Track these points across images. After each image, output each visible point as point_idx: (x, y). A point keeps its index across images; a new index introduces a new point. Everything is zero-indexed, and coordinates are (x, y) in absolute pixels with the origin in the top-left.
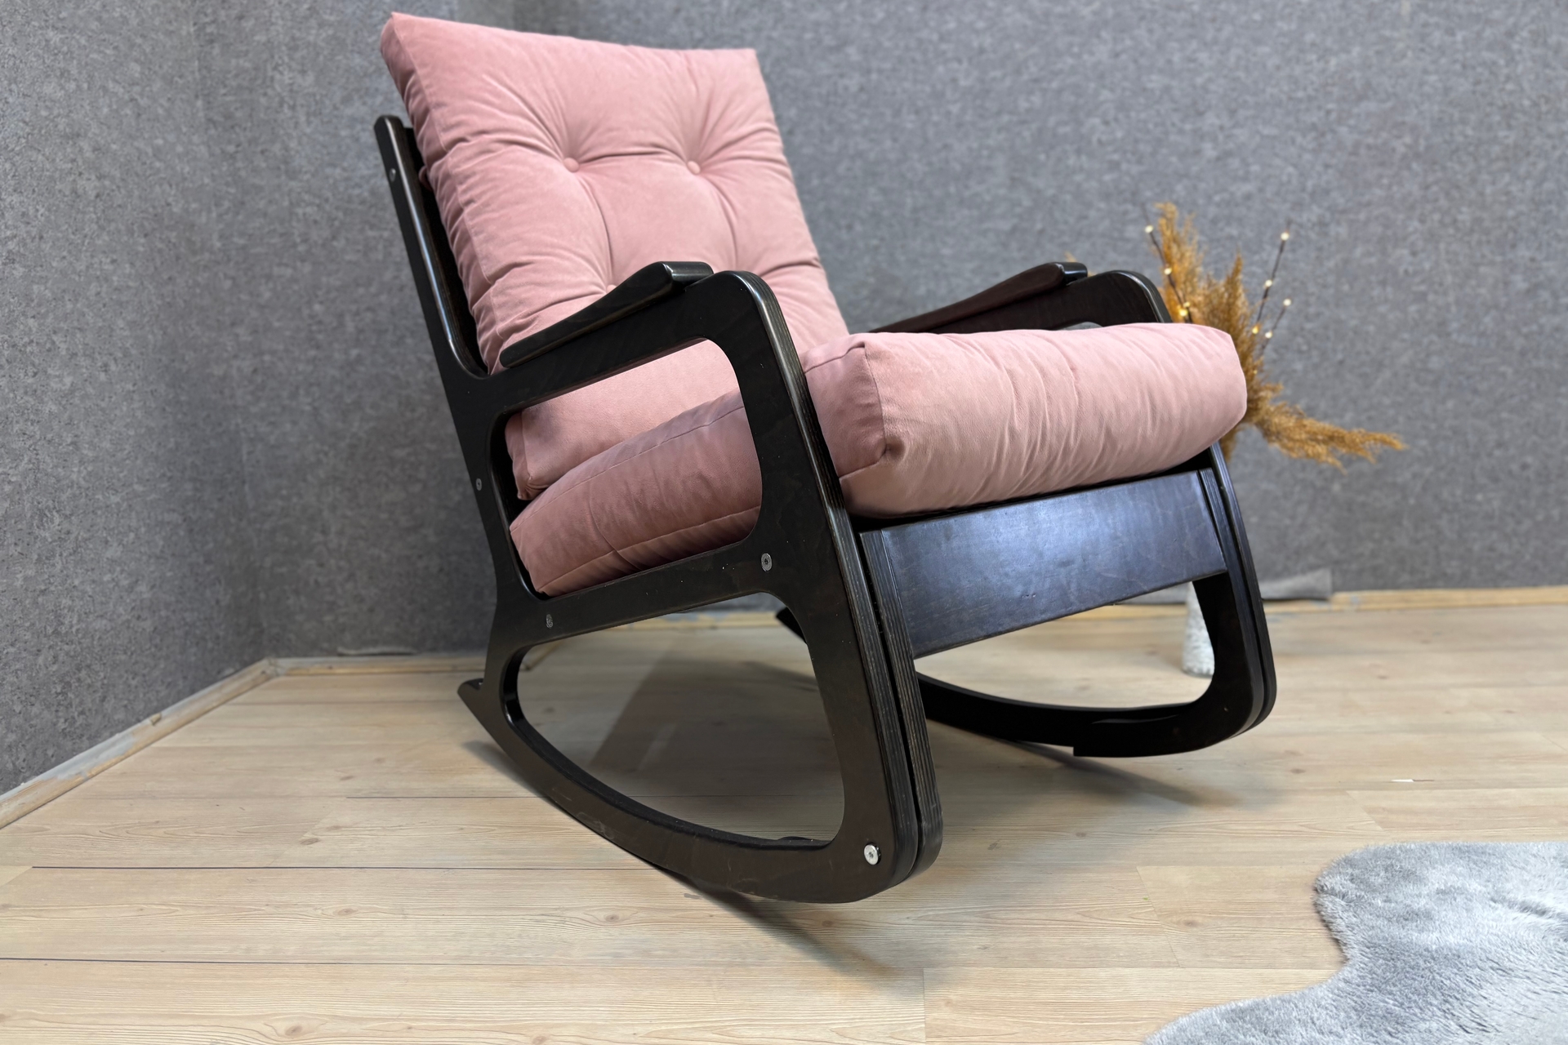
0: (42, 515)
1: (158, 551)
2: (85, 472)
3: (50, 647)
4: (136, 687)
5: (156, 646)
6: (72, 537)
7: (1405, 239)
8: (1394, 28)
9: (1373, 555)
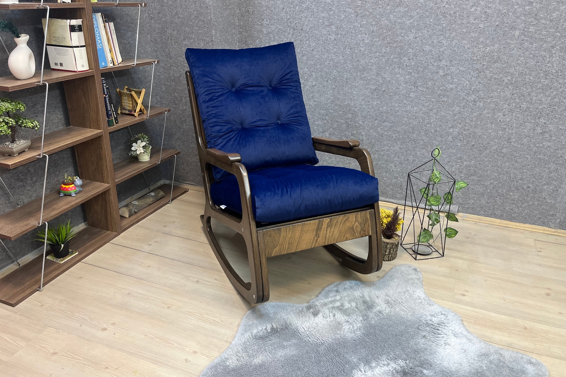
8: (512, 40)
9: (473, 204)
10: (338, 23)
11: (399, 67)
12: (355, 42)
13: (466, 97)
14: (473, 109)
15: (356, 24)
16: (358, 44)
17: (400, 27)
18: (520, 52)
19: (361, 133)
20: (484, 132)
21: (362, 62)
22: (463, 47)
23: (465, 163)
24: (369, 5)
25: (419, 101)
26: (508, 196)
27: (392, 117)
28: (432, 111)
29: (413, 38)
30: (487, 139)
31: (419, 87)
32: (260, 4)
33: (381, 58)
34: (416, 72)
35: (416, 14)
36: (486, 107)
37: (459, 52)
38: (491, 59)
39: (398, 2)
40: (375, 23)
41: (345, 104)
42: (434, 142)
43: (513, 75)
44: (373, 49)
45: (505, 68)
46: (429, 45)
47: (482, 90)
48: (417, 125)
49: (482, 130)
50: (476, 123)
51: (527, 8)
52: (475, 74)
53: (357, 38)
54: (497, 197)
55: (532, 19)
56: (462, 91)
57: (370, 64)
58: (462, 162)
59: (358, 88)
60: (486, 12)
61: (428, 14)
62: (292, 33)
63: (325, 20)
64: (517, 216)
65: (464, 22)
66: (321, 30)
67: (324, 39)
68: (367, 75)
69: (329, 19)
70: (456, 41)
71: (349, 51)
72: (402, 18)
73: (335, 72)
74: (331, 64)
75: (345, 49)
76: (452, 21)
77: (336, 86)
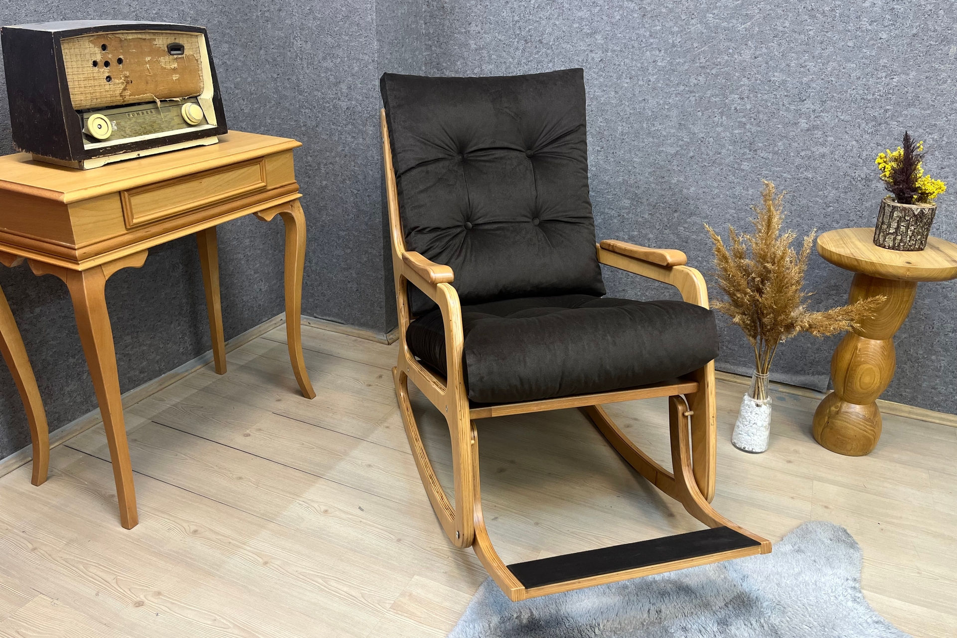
10: (609, 28)
11: (722, 114)
12: (639, 65)
13: (850, 171)
15: (642, 31)
16: (644, 69)
17: (725, 37)
19: (646, 234)
21: (652, 102)
22: (848, 76)
25: (758, 178)
26: (927, 362)
27: (705, 207)
29: (751, 57)
31: (759, 152)
33: (688, 96)
34: (755, 123)
35: (757, 11)
37: (840, 85)
38: (901, 100)
40: (677, 29)
41: (619, 180)
43: (943, 130)
44: (672, 79)
45: (928, 117)
46: (782, 71)
50: (868, 220)
52: (869, 128)
53: (644, 58)
54: (905, 364)
56: (843, 160)
57: (666, 107)
59: (643, 151)
61: (780, 11)
62: (521, 48)
63: (584, 23)
64: (942, 400)
65: (849, 28)
66: (576, 43)
67: (580, 60)
68: (660, 127)
69: (591, 21)
70: (835, 64)
71: (627, 83)
72: (730, 19)
73: (601, 122)
74: (593, 106)
75: (619, 79)
76: (826, 25)
77: (603, 148)
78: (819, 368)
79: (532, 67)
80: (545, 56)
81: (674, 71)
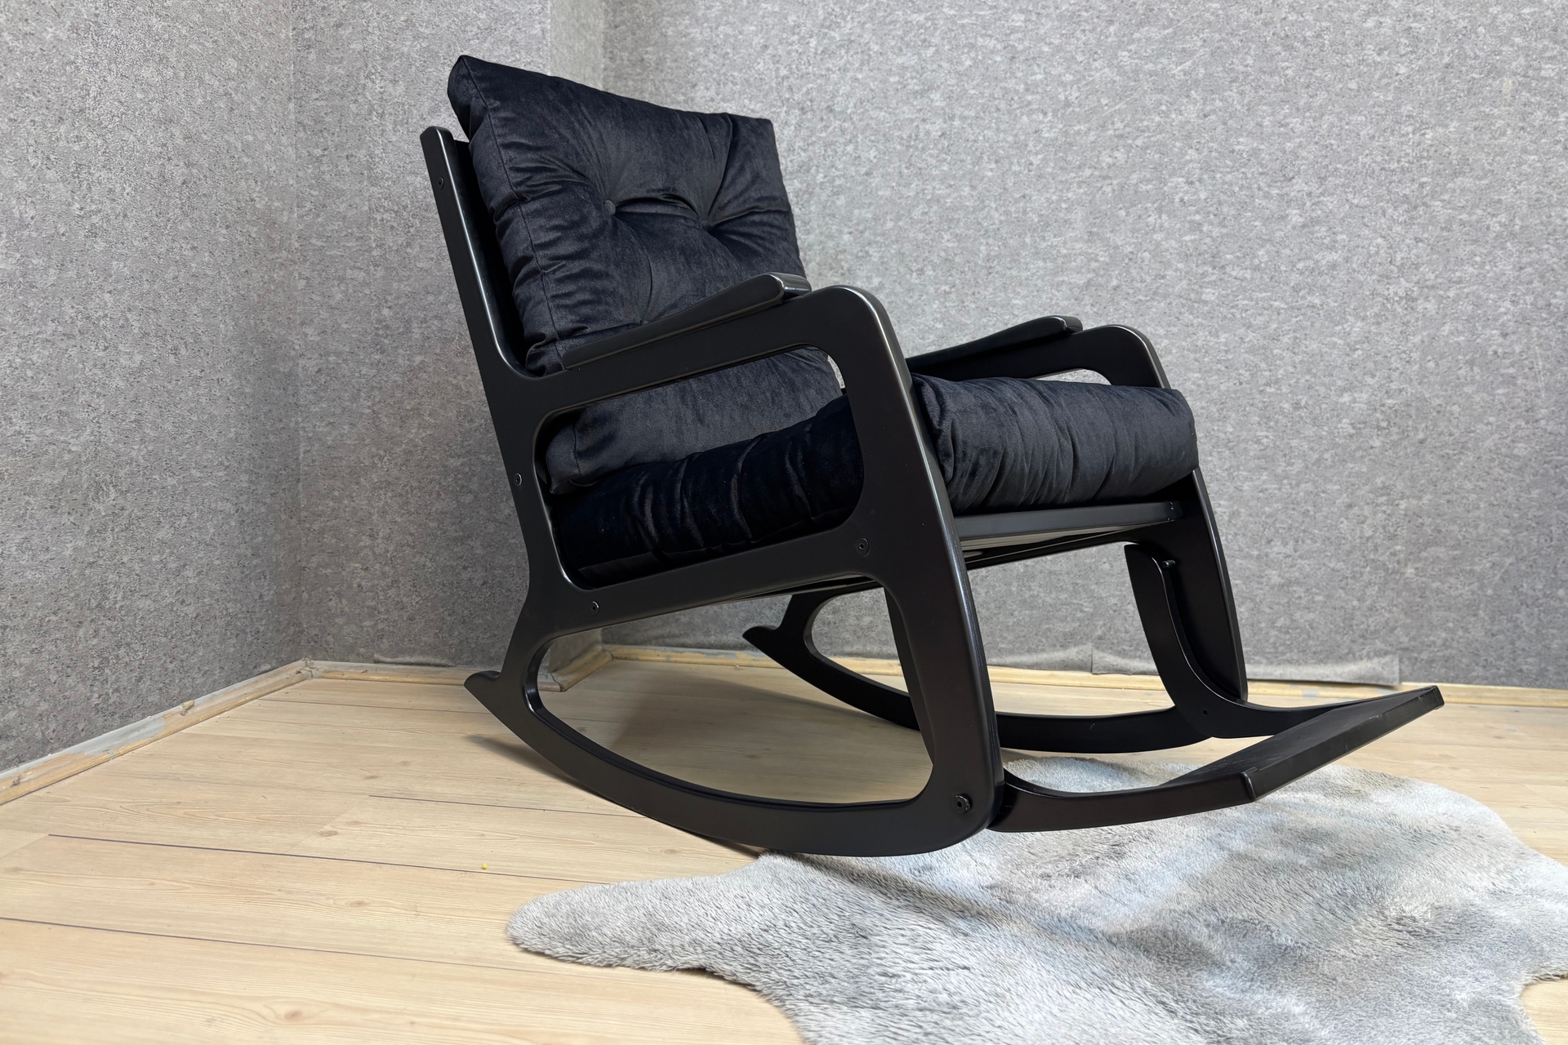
0: (99, 488)
1: (208, 539)
2: (145, 451)
3: (92, 621)
4: (173, 671)
5: (197, 634)
6: (127, 512)
7: (1496, 320)
8: (1494, 104)
9: (1445, 645)
10: (953, 82)
11: (1160, 211)
12: (1010, 139)
13: (1380, 288)
14: (1406, 324)
15: (1011, 84)
16: (1020, 146)
17: (1152, 87)
18: (1525, 138)
20: (1449, 393)
21: (1038, 200)
22: (1354, 135)
23: (1403, 505)
24: (1050, 24)
25: (1233, 314)
26: (1552, 602)
28: (1278, 340)
29: (1198, 116)
30: (1462, 418)
31: (1228, 269)
32: (685, 36)
33: (1099, 185)
34: (1216, 221)
35: (1199, 43)
36: (1445, 315)
37: (1345, 150)
38: (1441, 166)
39: (1141, 12)
40: (1071, 77)
42: (1294, 443)
43: (1513, 207)
44: (1070, 158)
45: (1486, 189)
46: (1250, 134)
47: (1427, 263)
48: (1235, 392)
49: (1445, 387)
50: (1421, 365)
51: (1526, 11)
52: (1400, 214)
53: (1018, 127)
54: (1518, 612)
55: (1546, 43)
56: (1365, 270)
57: (1064, 206)
58: (1390, 502)
59: (1027, 285)
60: (1411, 28)
61: (1235, 42)
62: (794, 122)
63: (908, 75)
65: (1348, 61)
66: (896, 108)
67: (905, 136)
68: (1055, 241)
69: (920, 71)
70: (1332, 118)
71: (991, 170)
72: (1157, 58)
73: (948, 241)
74: (931, 215)
75: (977, 164)
76: (1311, 59)
77: (954, 286)
78: (1379, 644)
79: (815, 153)
80: (840, 133)
81: (1071, 144)
